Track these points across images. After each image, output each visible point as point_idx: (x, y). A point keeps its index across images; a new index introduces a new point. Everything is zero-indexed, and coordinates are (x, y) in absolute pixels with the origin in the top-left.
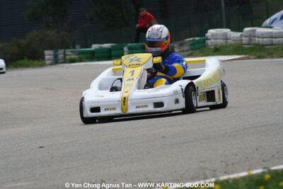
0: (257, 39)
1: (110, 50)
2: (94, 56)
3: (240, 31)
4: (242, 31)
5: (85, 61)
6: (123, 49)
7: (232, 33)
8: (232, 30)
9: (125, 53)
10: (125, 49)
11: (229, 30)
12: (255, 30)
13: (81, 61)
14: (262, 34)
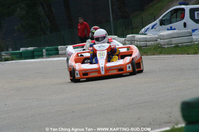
0: (136, 42)
1: (33, 52)
2: (22, 56)
3: (124, 37)
4: (126, 37)
5: (16, 60)
6: (42, 51)
7: (119, 38)
8: (118, 37)
9: (44, 54)
10: (44, 50)
11: (116, 36)
12: (134, 36)
13: (13, 60)
14: (140, 39)
